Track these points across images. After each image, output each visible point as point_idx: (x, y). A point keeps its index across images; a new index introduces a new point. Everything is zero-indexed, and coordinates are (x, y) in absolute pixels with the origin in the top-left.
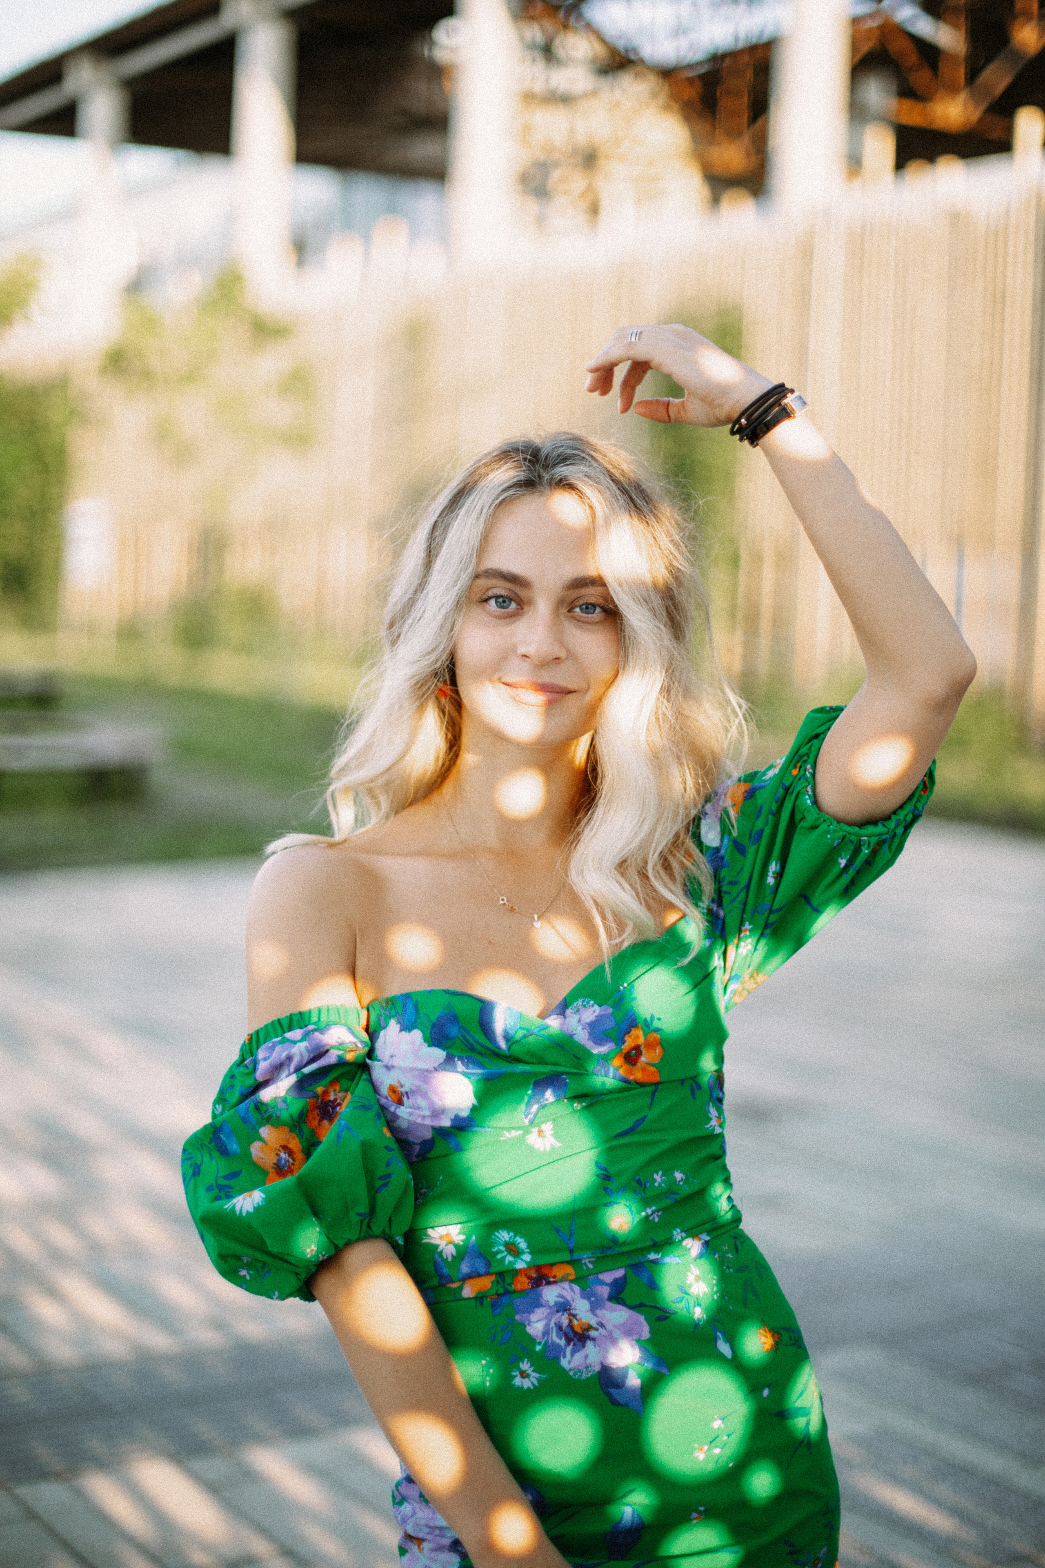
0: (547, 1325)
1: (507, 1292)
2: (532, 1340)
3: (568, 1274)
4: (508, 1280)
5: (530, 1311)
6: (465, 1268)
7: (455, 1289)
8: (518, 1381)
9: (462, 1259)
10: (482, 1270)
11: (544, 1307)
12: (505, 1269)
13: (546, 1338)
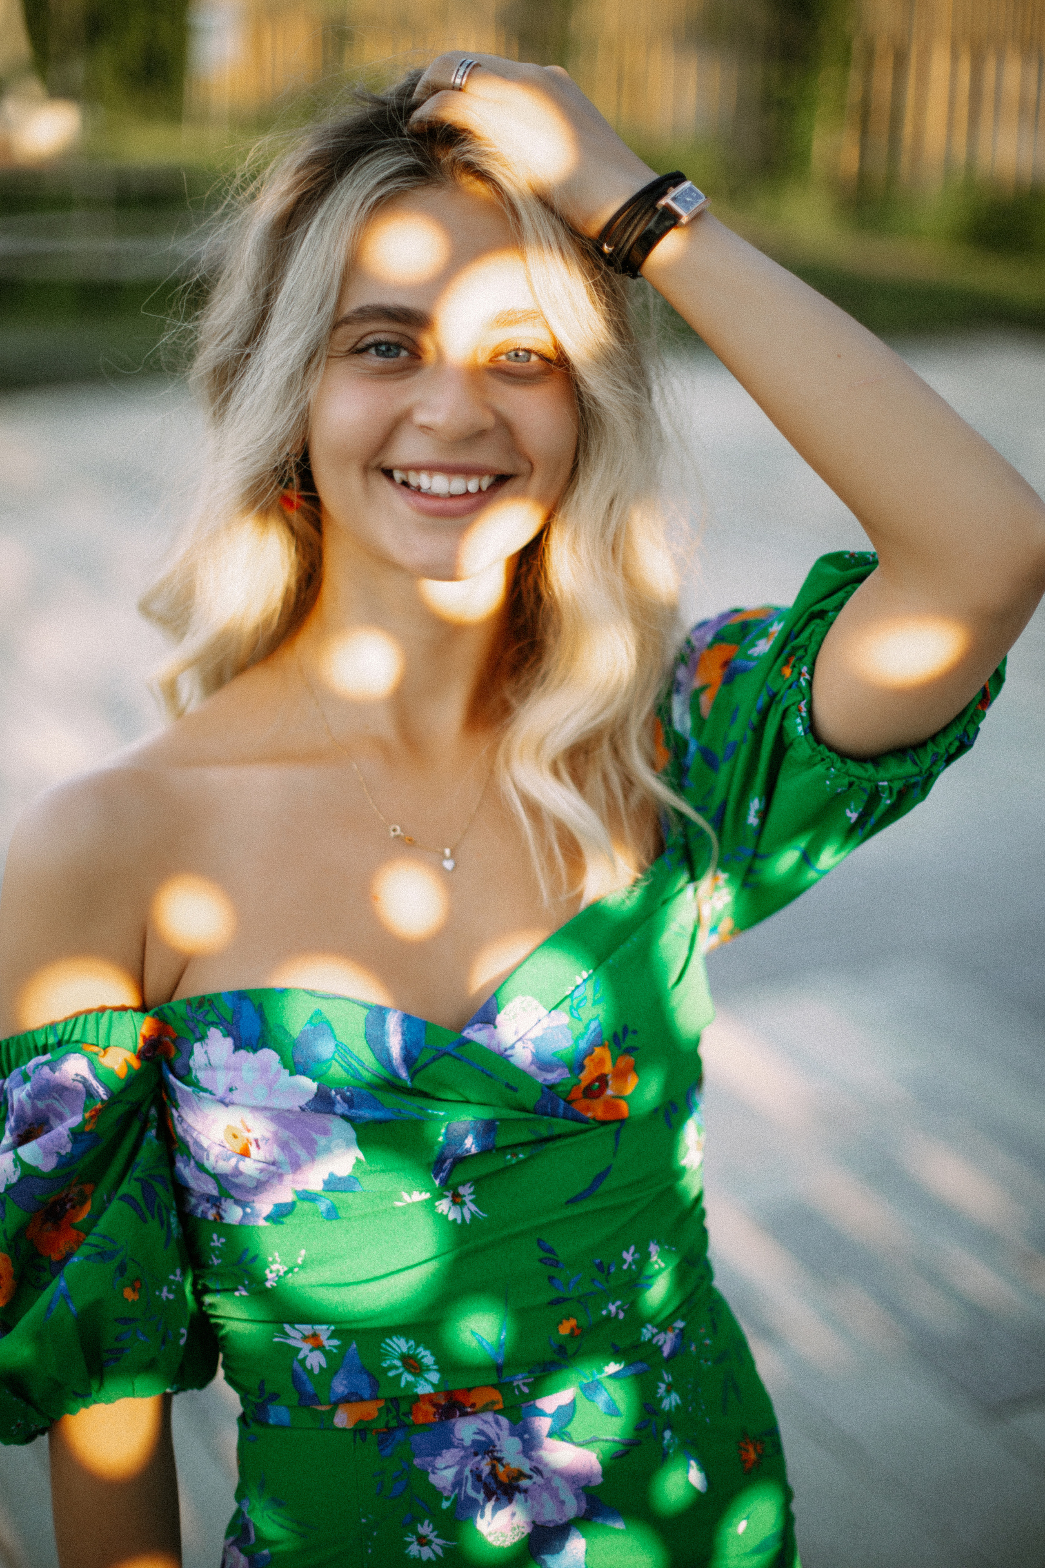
0: (460, 1473)
1: (402, 1426)
2: (437, 1494)
3: (493, 1403)
4: (404, 1407)
5: (436, 1452)
6: (340, 1387)
7: (323, 1412)
8: (414, 1550)
9: (336, 1373)
10: (366, 1394)
11: (457, 1447)
12: (399, 1394)
13: (457, 1491)
